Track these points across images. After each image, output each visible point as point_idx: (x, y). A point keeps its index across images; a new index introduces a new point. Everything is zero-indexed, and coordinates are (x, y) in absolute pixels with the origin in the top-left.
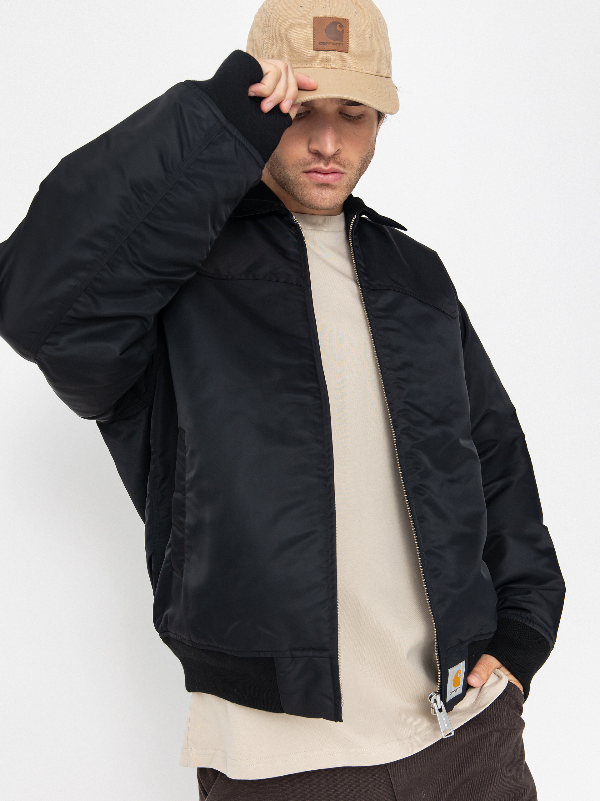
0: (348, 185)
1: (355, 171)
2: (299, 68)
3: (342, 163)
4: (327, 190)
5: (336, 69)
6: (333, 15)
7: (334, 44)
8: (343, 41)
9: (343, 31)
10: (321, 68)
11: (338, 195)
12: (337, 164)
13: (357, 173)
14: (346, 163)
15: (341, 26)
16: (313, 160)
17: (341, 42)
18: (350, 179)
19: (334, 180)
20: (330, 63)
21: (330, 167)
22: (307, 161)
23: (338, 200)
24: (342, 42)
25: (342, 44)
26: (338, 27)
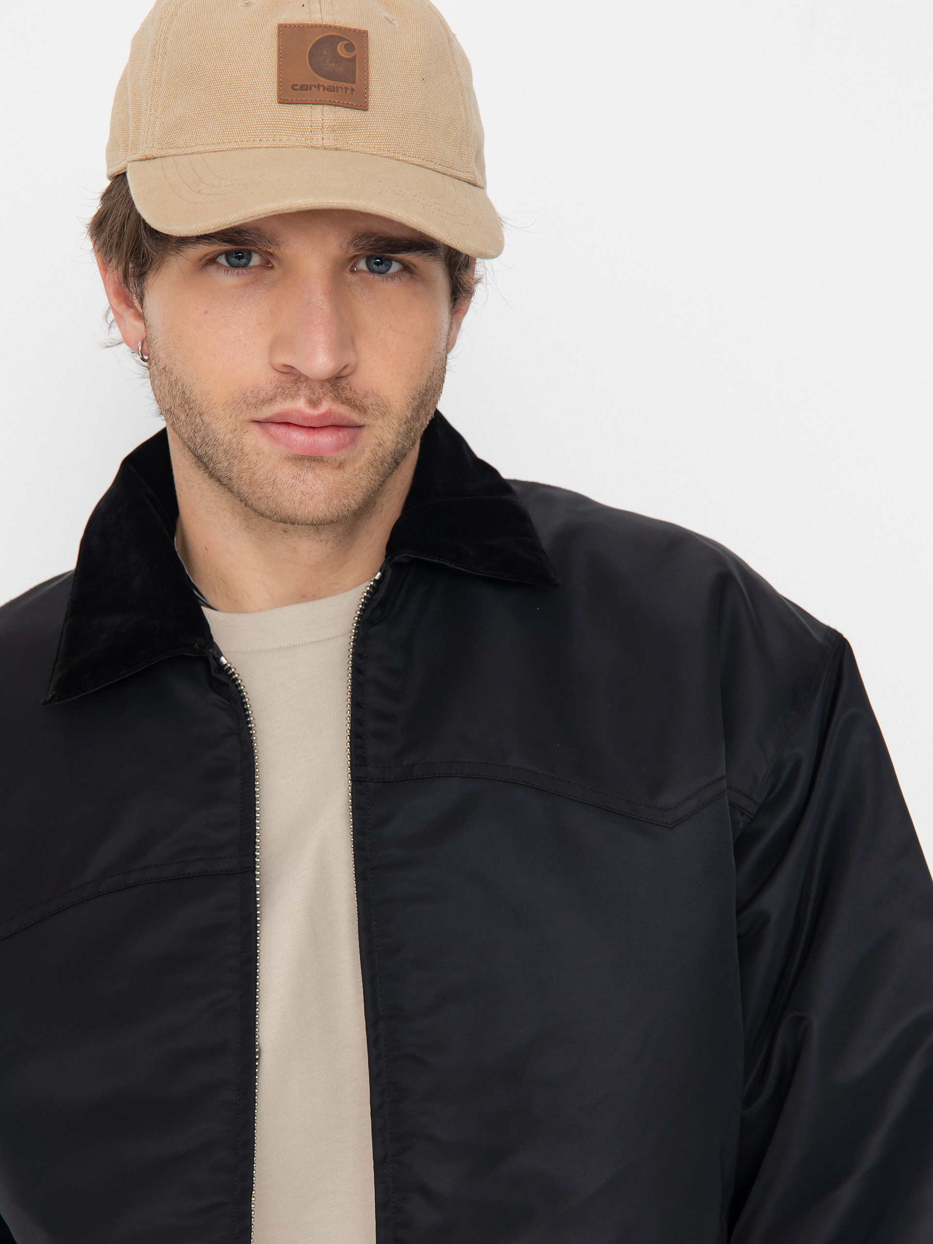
0: (376, 457)
1: (395, 422)
2: (242, 148)
3: (358, 403)
4: (318, 472)
5: (337, 149)
6: (327, 19)
7: (329, 89)
8: (354, 82)
9: (353, 60)
10: (298, 147)
11: (349, 486)
12: (343, 403)
13: (401, 430)
14: (368, 401)
15: (350, 47)
16: (279, 390)
17: (349, 85)
18: (382, 442)
19: (339, 447)
20: (320, 136)
21: (326, 409)
22: (262, 395)
23: (350, 498)
24: (353, 86)
25: (352, 90)
26: (340, 49)
